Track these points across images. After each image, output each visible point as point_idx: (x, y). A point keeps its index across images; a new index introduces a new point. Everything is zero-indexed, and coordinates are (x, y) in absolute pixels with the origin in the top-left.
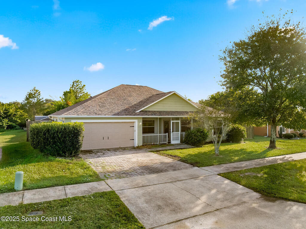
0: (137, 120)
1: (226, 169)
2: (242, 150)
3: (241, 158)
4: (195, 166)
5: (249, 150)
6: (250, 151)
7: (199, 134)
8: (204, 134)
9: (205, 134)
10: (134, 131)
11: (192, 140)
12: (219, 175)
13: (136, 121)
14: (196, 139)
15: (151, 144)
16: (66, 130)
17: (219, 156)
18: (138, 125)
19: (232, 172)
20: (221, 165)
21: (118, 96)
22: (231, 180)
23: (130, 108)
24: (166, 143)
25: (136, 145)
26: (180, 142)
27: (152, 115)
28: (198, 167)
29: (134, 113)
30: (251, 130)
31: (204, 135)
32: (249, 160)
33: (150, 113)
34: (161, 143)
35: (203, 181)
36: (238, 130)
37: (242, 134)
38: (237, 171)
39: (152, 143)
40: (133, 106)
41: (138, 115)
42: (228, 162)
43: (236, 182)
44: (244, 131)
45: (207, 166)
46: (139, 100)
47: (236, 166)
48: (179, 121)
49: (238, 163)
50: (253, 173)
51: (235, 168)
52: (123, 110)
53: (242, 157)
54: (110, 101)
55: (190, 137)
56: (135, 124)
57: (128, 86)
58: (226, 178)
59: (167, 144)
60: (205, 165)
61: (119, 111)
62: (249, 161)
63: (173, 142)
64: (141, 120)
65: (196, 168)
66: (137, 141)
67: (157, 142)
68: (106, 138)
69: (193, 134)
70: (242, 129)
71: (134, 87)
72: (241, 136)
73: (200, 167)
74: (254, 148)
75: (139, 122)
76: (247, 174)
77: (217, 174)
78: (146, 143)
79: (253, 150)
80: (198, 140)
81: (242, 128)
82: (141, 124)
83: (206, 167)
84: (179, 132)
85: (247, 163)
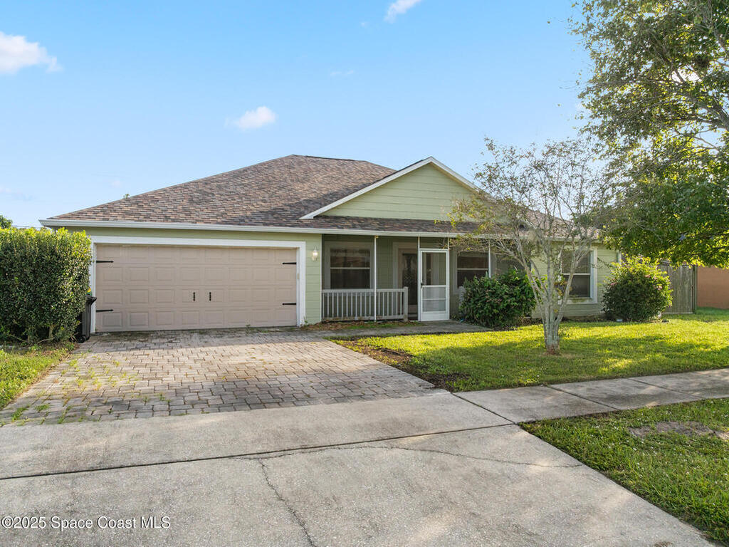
0: (305, 242)
1: (570, 405)
2: (649, 339)
3: (646, 363)
4: (441, 388)
5: (678, 340)
6: (683, 344)
7: (506, 288)
8: (523, 290)
9: (527, 291)
10: (296, 277)
11: (482, 308)
12: (522, 426)
13: (301, 245)
14: (498, 306)
15: (352, 319)
16: (12, 251)
17: (558, 354)
18: (308, 258)
19: (596, 416)
20: (552, 386)
21: (263, 180)
22: (577, 457)
23: (286, 208)
24: (401, 317)
25: (301, 322)
26: (448, 314)
27: (354, 227)
28: (451, 390)
29: (294, 222)
30: (686, 286)
31: (523, 292)
32: (677, 372)
33: (347, 223)
34: (384, 317)
35: (428, 455)
36: (643, 282)
37: (656, 293)
38: (618, 412)
39: (354, 316)
40: (300, 203)
41: (307, 226)
42: (587, 376)
43: (600, 469)
44: (664, 284)
45: (493, 388)
46: (328, 190)
47: (620, 392)
48: (447, 251)
49: (630, 382)
50: (694, 424)
51: (613, 398)
52: (261, 212)
53: (647, 358)
54: (232, 189)
55: (478, 300)
56: (298, 253)
57: (308, 159)
58: (555, 445)
59: (406, 320)
60: (483, 383)
61: (249, 213)
62: (677, 375)
63: (424, 316)
64: (319, 244)
65: (443, 394)
66: (306, 309)
67: (373, 315)
68: (202, 296)
69: (489, 288)
70: (655, 277)
71: (326, 162)
72: (651, 302)
73: (459, 390)
74: (696, 335)
75: (309, 249)
76: (664, 429)
77: (518, 424)
78: (335, 316)
79: (695, 340)
80: (501, 307)
81: (654, 271)
82: (316, 254)
83: (488, 391)
84: (445, 284)
85: (671, 382)
